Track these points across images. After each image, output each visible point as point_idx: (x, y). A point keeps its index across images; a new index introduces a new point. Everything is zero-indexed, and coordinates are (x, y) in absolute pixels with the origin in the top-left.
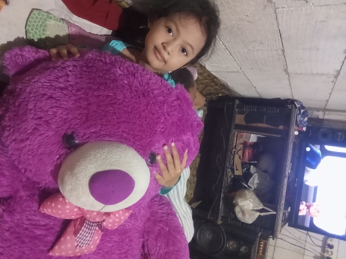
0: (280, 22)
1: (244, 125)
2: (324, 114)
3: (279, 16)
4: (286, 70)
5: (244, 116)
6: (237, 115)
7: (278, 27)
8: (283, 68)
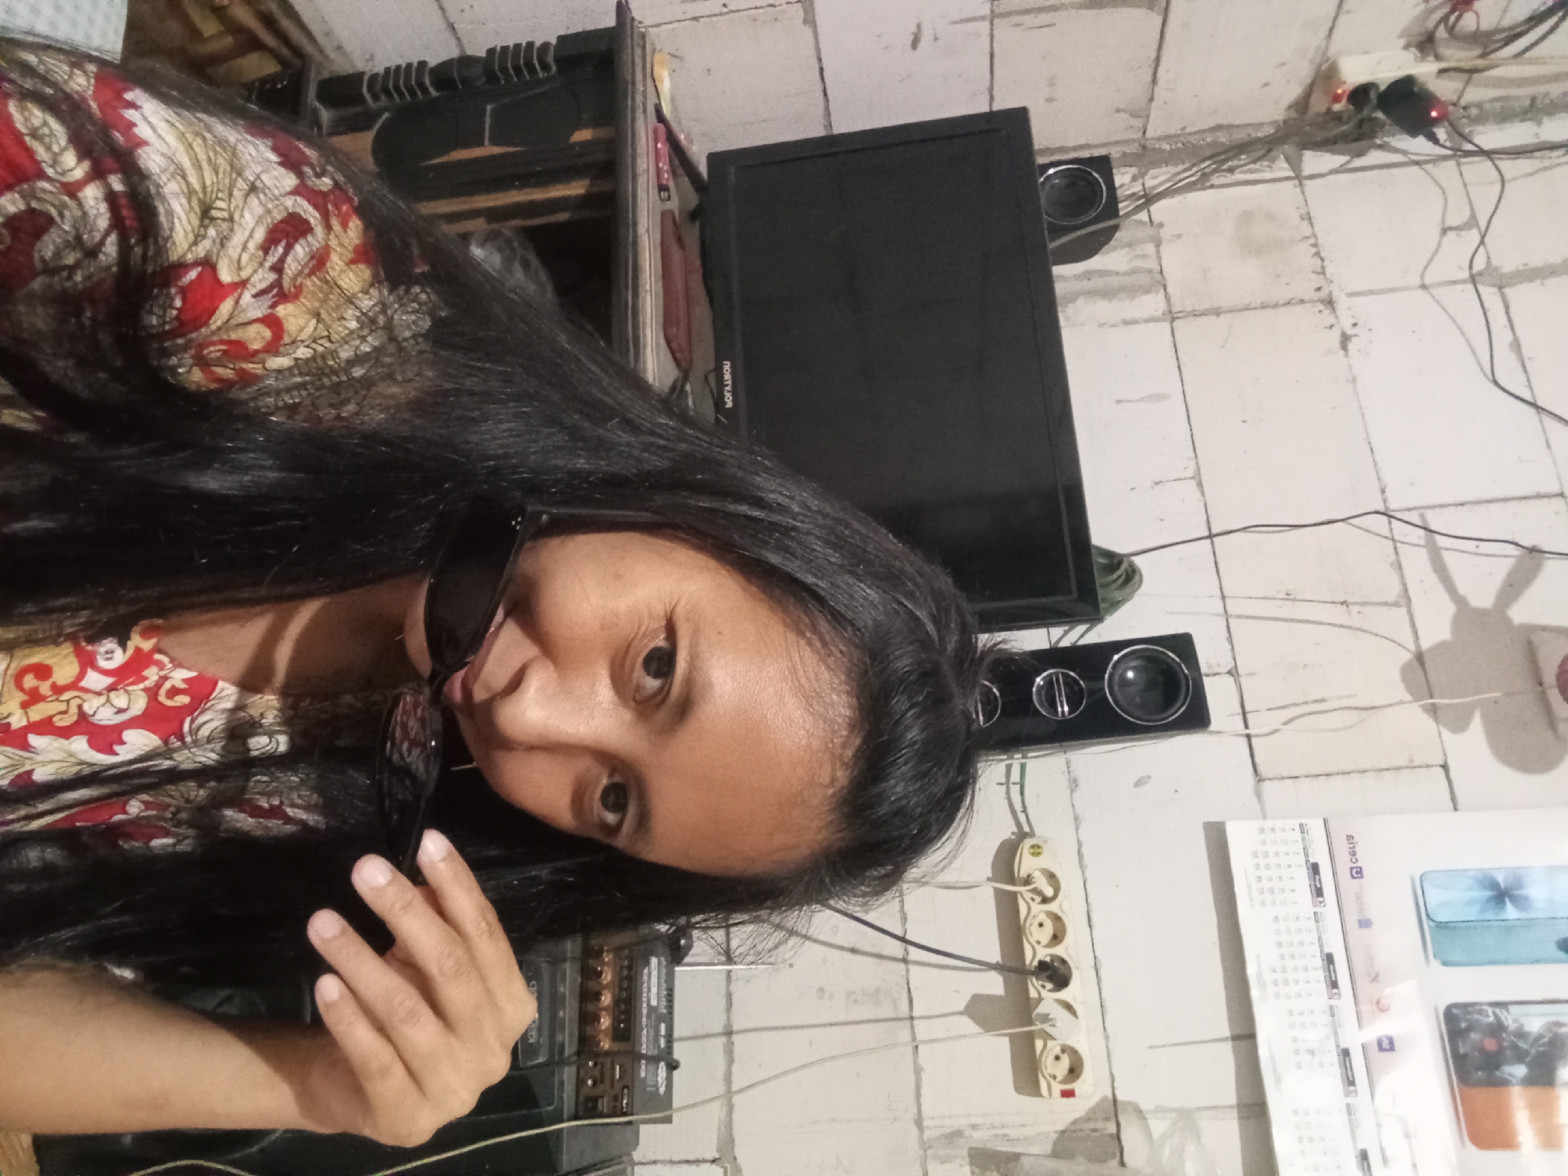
5: (368, 137)
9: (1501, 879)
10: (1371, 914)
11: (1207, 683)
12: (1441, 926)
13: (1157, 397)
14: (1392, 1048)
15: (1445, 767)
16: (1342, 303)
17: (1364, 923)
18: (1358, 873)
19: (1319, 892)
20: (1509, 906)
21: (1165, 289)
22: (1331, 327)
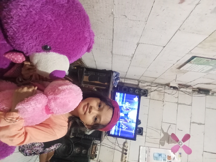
0: (114, 25)
1: (88, 82)
2: (125, 80)
3: (115, 21)
4: (112, 52)
5: (88, 77)
6: (85, 76)
7: (113, 27)
8: (111, 51)
9: (160, 154)
10: (150, 155)
11: (143, 133)
12: (155, 157)
13: (147, 106)
16: (165, 102)
17: (149, 156)
18: (150, 152)
19: (146, 153)
22: (163, 104)
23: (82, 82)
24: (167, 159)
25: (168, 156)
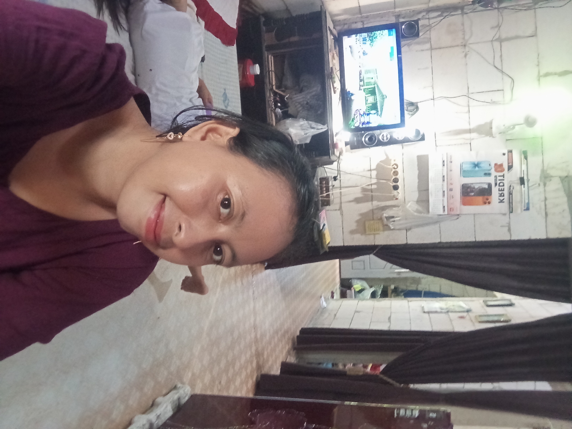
5: (273, 33)
6: (266, 35)
9: (476, 164)
10: (452, 169)
12: (464, 171)
13: (426, 68)
14: (452, 190)
15: (470, 144)
16: (467, 46)
17: (451, 171)
18: (451, 162)
19: (444, 165)
20: (477, 168)
21: (431, 42)
22: (464, 52)
23: (264, 48)
24: (493, 172)
25: (496, 164)
